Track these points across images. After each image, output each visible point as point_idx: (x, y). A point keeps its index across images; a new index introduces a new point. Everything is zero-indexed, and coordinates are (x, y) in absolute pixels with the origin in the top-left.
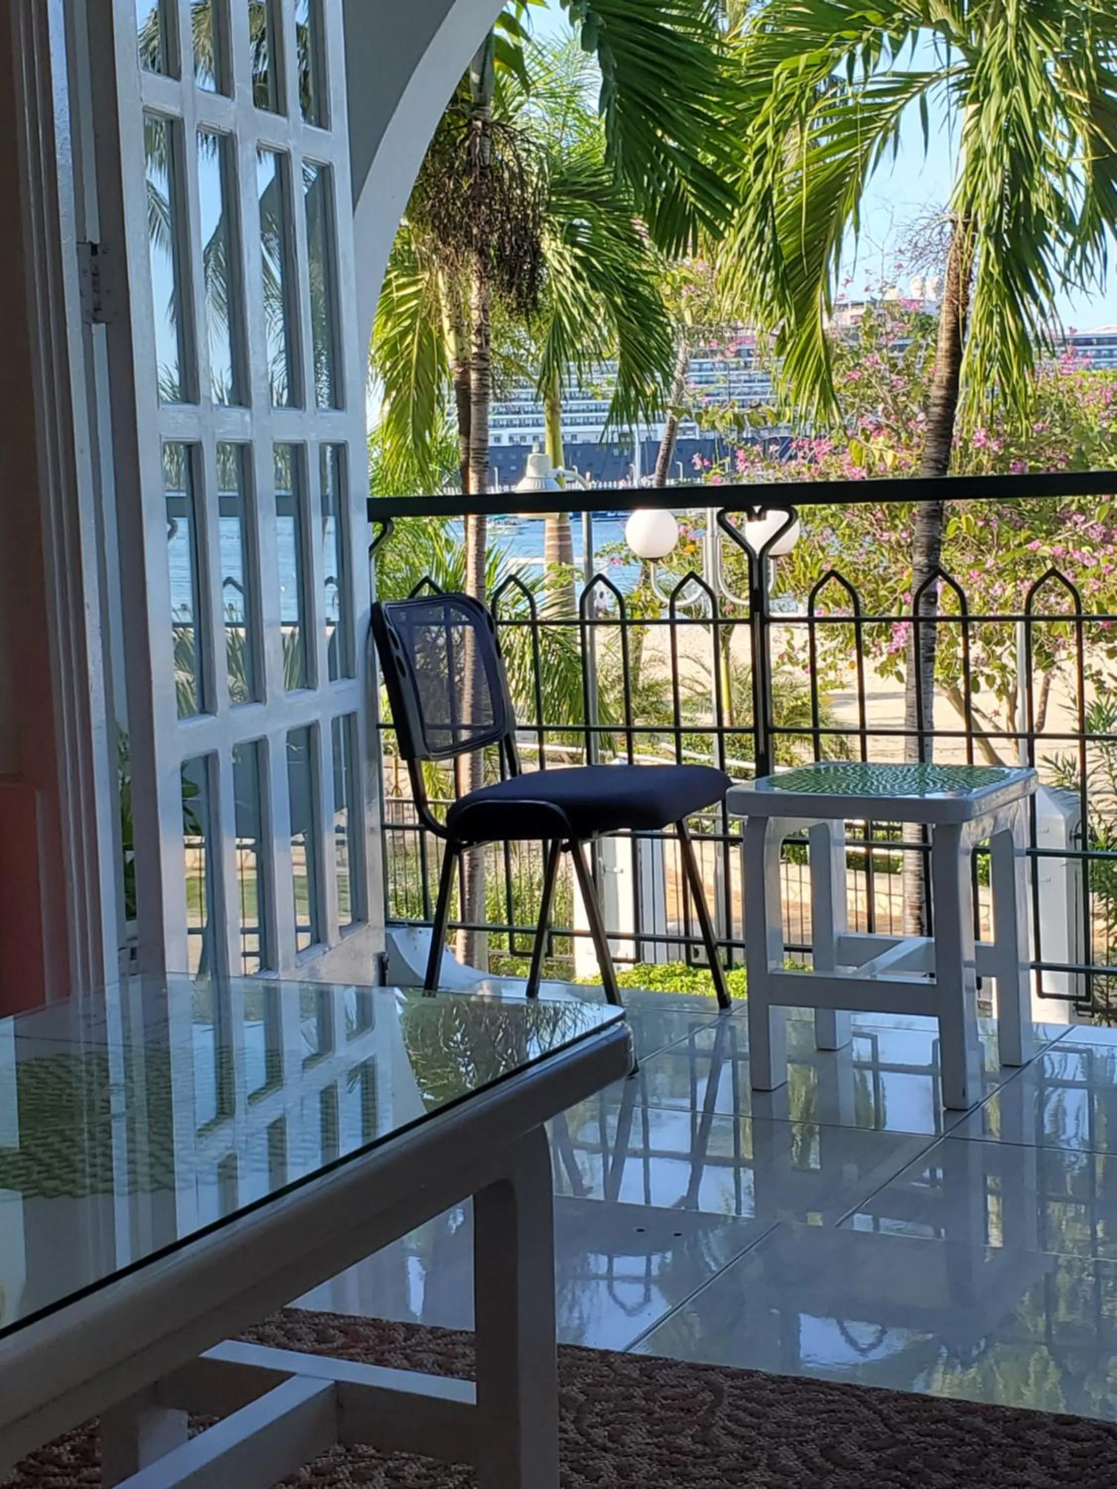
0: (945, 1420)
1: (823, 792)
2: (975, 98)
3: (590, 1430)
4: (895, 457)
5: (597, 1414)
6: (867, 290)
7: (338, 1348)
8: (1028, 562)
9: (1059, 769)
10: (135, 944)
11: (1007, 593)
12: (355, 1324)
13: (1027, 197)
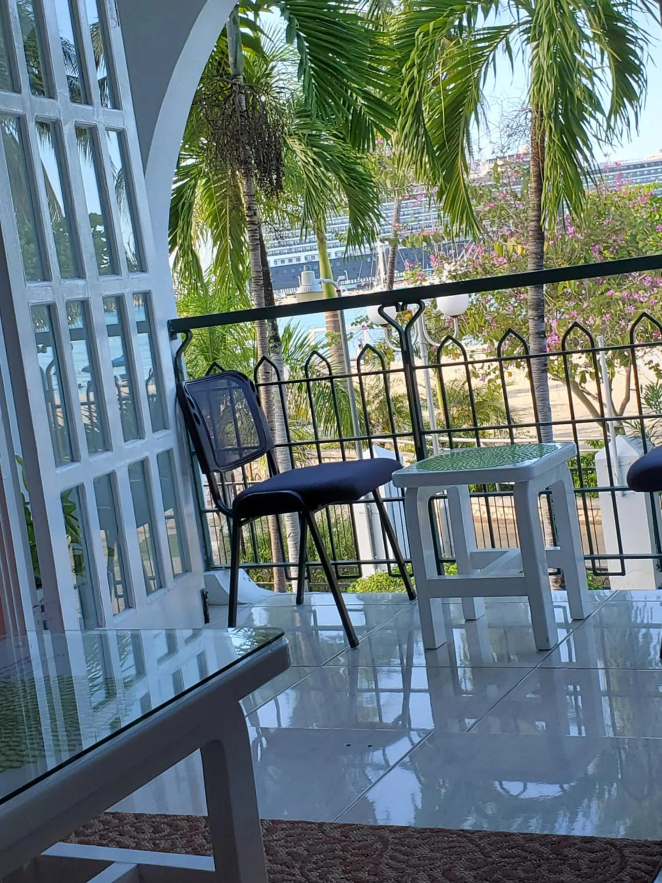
0: (517, 847)
1: (447, 469)
2: (534, 39)
3: (309, 874)
4: (523, 249)
5: (314, 863)
6: (493, 152)
7: (165, 836)
8: (608, 303)
9: (633, 426)
10: (43, 603)
11: (597, 323)
12: (177, 820)
13: (571, 94)
